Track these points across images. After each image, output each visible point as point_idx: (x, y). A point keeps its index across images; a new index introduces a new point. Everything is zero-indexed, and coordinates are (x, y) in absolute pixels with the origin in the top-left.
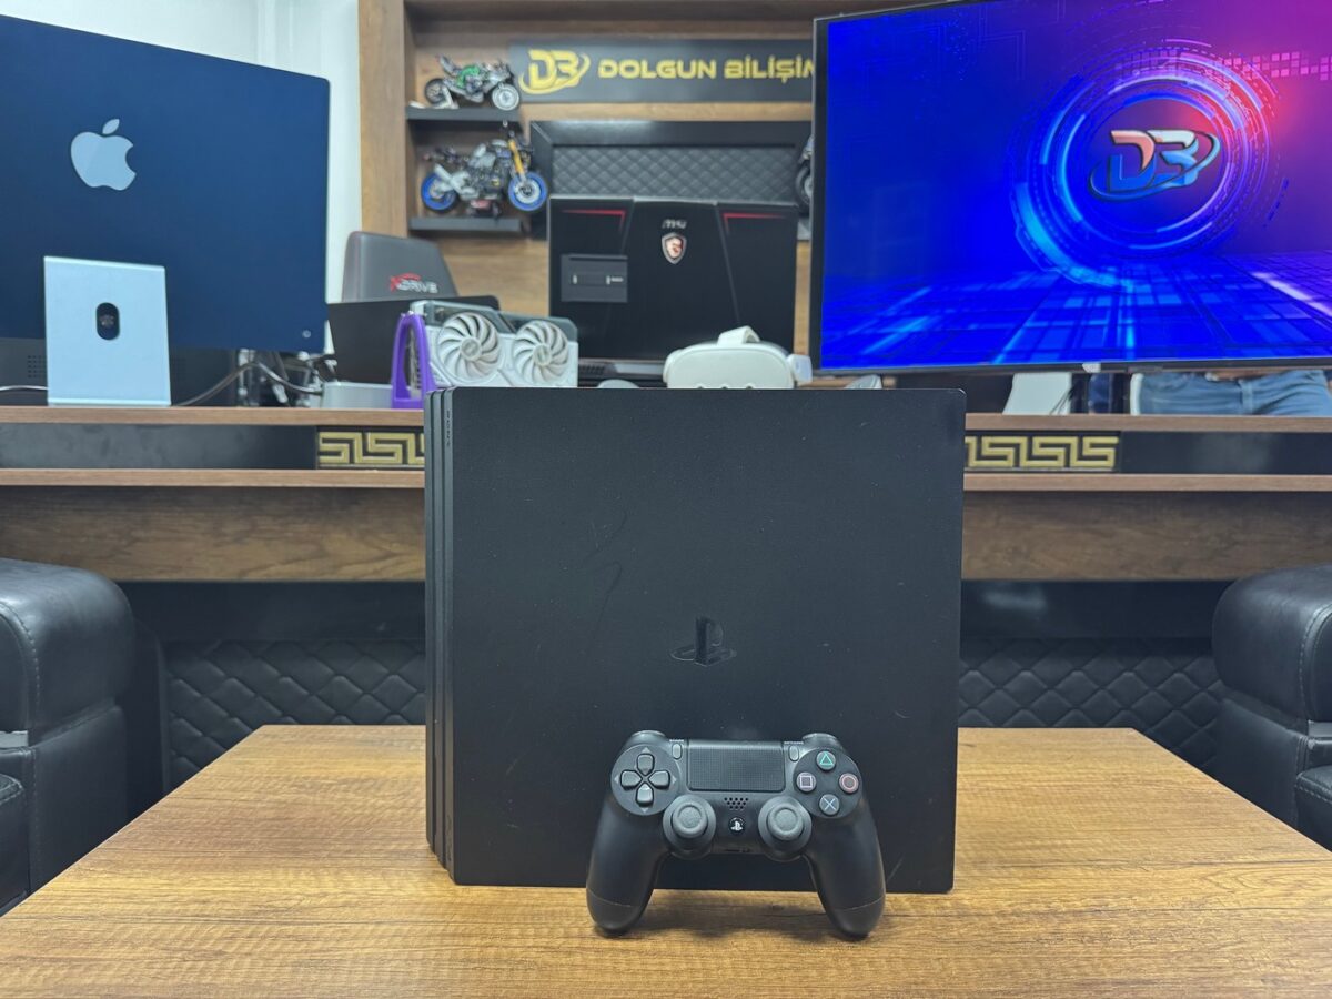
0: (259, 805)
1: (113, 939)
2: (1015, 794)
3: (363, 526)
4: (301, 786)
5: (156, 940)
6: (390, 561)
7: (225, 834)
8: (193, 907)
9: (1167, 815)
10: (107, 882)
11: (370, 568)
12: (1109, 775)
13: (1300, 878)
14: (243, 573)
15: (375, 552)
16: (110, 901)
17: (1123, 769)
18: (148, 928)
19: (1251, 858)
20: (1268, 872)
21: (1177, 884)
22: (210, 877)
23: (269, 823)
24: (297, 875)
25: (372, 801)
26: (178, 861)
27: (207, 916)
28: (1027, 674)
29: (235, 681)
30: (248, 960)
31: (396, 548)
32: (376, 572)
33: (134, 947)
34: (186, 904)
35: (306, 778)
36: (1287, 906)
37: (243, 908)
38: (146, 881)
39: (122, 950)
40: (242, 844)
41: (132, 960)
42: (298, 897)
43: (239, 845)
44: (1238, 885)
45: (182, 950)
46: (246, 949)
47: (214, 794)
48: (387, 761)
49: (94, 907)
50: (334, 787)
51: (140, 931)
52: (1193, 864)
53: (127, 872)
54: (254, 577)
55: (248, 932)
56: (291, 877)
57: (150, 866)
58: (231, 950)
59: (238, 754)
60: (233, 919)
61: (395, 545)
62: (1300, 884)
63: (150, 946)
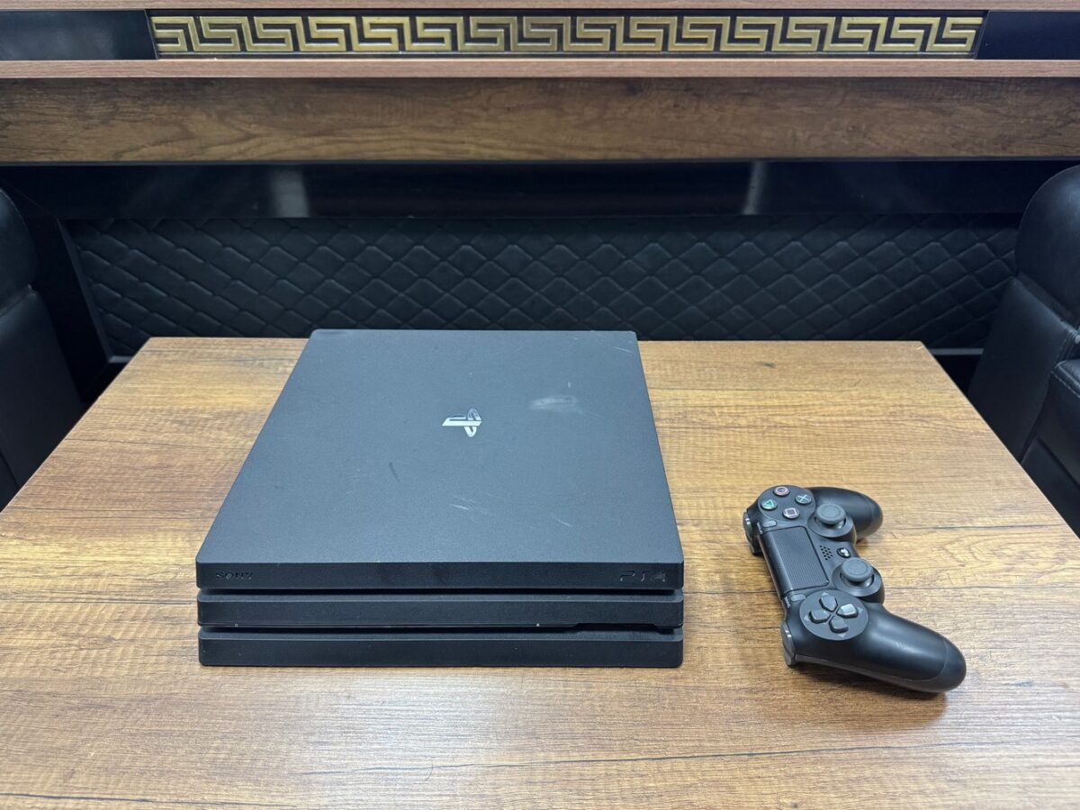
0: (145, 448)
1: (22, 623)
2: (799, 433)
3: (219, 108)
4: (181, 423)
5: (57, 623)
6: (252, 142)
7: (115, 487)
8: (88, 581)
9: (927, 462)
10: (16, 550)
11: (235, 148)
12: (888, 407)
13: (1025, 547)
14: (118, 154)
15: (236, 134)
16: (19, 574)
17: (902, 398)
18: (51, 608)
19: (989, 521)
20: (998, 539)
21: (918, 554)
22: (101, 543)
23: (152, 472)
24: (174, 540)
25: (242, 442)
26: (76, 522)
27: (99, 593)
28: (843, 244)
29: (136, 251)
30: (132, 648)
31: (254, 129)
32: (240, 153)
33: (40, 632)
34: (81, 578)
35: (186, 411)
36: (1005, 585)
37: (128, 582)
38: (49, 549)
39: (30, 636)
40: (129, 500)
41: (38, 648)
42: (176, 568)
43: (126, 501)
44: (969, 558)
45: (78, 636)
46: (131, 634)
47: (105, 433)
48: (256, 387)
49: (6, 583)
50: (209, 424)
51: (44, 612)
52: (936, 528)
53: (33, 537)
54: (129, 157)
55: (132, 614)
56: (169, 544)
57: (53, 530)
58: (118, 636)
59: (128, 378)
60: (119, 597)
61: (253, 126)
62: (1022, 557)
63: (52, 630)
